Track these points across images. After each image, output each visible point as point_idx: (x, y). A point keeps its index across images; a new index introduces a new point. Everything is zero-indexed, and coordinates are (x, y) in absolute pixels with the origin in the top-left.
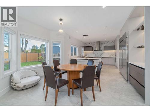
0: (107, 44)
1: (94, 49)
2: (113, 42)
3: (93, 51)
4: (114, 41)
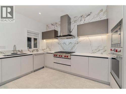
0: (87, 19)
2: (102, 13)
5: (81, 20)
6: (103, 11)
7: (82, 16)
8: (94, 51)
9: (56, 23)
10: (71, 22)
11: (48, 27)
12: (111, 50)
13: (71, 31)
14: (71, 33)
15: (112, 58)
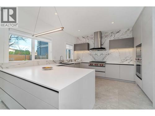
0: (116, 35)
1: (92, 46)
2: (128, 32)
3: (89, 49)
4: (131, 29)
5: (111, 36)
6: (130, 30)
7: (112, 33)
8: (122, 61)
9: (88, 37)
10: (103, 36)
11: (79, 39)
12: (136, 59)
13: (103, 44)
14: (103, 46)
15: (137, 65)
